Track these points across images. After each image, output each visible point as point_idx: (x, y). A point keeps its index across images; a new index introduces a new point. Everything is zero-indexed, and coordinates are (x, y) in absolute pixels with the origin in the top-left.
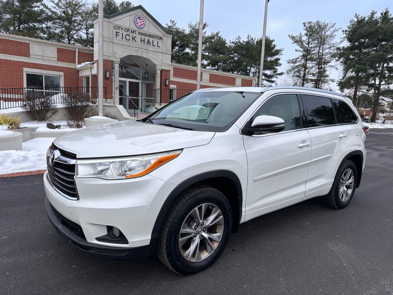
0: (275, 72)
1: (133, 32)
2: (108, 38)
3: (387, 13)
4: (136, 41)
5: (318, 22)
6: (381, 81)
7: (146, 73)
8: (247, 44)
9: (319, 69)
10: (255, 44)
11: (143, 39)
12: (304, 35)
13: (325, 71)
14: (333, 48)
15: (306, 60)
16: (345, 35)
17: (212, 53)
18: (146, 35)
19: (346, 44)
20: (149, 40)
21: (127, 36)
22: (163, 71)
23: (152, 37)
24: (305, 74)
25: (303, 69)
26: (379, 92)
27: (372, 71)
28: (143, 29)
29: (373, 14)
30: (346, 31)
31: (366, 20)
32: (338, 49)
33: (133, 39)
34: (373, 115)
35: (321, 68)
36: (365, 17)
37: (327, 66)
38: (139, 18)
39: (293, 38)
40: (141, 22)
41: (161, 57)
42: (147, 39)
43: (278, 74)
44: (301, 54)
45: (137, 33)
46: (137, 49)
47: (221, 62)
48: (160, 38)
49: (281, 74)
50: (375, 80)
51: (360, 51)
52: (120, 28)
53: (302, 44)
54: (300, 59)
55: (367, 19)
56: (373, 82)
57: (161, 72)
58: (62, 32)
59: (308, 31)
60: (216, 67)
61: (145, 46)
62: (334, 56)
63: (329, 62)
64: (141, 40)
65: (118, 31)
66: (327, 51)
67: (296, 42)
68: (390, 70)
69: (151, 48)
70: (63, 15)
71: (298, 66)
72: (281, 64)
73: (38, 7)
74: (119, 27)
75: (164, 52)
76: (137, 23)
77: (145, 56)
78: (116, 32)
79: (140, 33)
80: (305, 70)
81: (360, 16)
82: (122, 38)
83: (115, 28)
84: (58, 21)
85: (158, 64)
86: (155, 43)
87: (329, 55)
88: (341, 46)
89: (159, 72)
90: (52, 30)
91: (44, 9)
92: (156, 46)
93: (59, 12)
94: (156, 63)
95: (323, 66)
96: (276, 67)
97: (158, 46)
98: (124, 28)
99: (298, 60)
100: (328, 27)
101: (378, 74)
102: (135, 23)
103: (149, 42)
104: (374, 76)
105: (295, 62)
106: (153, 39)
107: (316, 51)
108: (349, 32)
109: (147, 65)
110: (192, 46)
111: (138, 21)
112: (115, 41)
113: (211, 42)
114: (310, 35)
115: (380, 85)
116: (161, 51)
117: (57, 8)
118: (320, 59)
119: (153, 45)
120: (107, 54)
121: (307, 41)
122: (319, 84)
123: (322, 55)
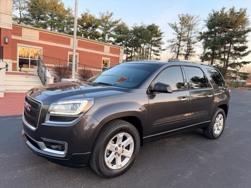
0: (160, 48)
3: (234, 8)
5: (187, 15)
6: (228, 57)
8: (141, 28)
9: (188, 47)
10: (146, 28)
12: (179, 23)
13: (192, 48)
14: (197, 33)
15: (180, 41)
16: (205, 24)
17: (118, 33)
24: (179, 50)
26: (227, 64)
27: (223, 50)
29: (223, 9)
30: (206, 21)
32: (201, 33)
35: (190, 46)
36: (218, 12)
37: (195, 45)
43: (163, 50)
44: (176, 36)
47: (124, 40)
50: (225, 56)
51: (216, 35)
53: (177, 29)
55: (220, 13)
59: (181, 20)
62: (198, 38)
63: (196, 42)
66: (194, 35)
67: (173, 28)
71: (174, 45)
72: (164, 43)
80: (179, 48)
81: (216, 11)
87: (195, 38)
88: (203, 31)
96: (160, 45)
99: (174, 40)
100: (194, 18)
101: (227, 52)
104: (224, 52)
105: (173, 42)
107: (186, 35)
108: (209, 21)
114: (183, 24)
115: (228, 59)
118: (189, 40)
121: (181, 27)
122: (188, 58)
123: (191, 37)
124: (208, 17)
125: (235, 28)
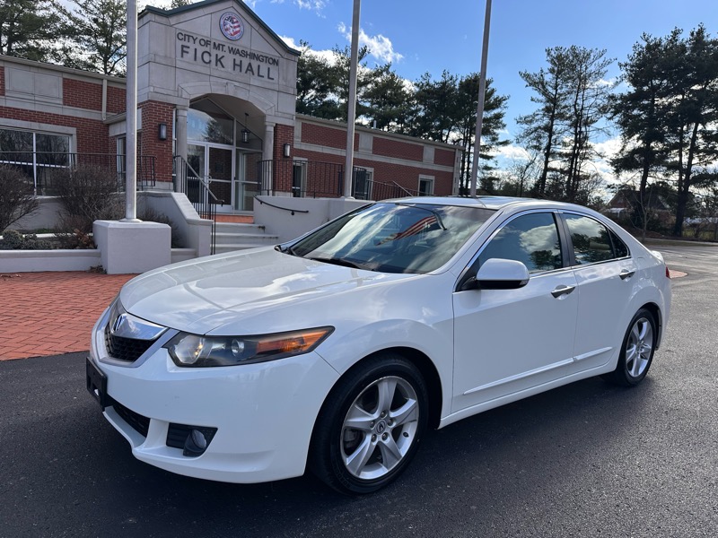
0: (494, 139)
1: (217, 47)
2: (166, 57)
3: (701, 32)
4: (223, 67)
5: (573, 49)
6: (691, 158)
7: (246, 131)
8: (441, 88)
9: (576, 134)
10: (457, 87)
11: (238, 62)
12: (547, 71)
13: (586, 138)
14: (600, 97)
15: (552, 119)
16: (624, 72)
17: (378, 103)
18: (244, 54)
19: (627, 88)
20: (250, 65)
21: (206, 56)
22: (279, 128)
23: (258, 58)
24: (550, 144)
25: (547, 134)
26: (687, 177)
27: (673, 140)
28: (237, 43)
29: (675, 33)
30: (626, 65)
31: (663, 44)
32: (612, 97)
33: (218, 60)
34: (677, 220)
35: (581, 132)
36: (661, 40)
37: (591, 129)
38: (231, 19)
39: (527, 76)
40: (235, 27)
41: (275, 99)
42: (246, 61)
43: (501, 143)
44: (542, 106)
45: (226, 48)
46: (225, 81)
47: (394, 121)
48: (274, 61)
49: (505, 143)
50: (681, 156)
51: (653, 101)
52: (191, 39)
53: (544, 87)
54: (540, 116)
55: (664, 42)
56: (677, 159)
57: (275, 128)
58: (93, 59)
59: (555, 64)
60: (386, 129)
61: (244, 77)
62: (603, 110)
63: (593, 122)
64: (235, 65)
65: (186, 43)
66: (590, 101)
67: (533, 84)
68: (708, 137)
69: (255, 81)
70: (95, 26)
71: (536, 130)
72: (504, 126)
73: (46, 9)
74: (189, 36)
75: (281, 89)
76: (227, 30)
77: (241, 95)
78: (183, 46)
79: (231, 50)
80: (550, 137)
81: (652, 38)
82: (195, 59)
83: (181, 37)
84: (86, 37)
85: (269, 112)
86: (264, 72)
87: (596, 109)
88: (617, 92)
89: (271, 129)
90: (73, 54)
91: (59, 14)
92: (266, 78)
93: (87, 20)
94: (264, 111)
95: (583, 129)
96: (495, 131)
97: (269, 78)
98: (200, 38)
100: (592, 57)
101: (686, 144)
102: (223, 30)
103: (250, 68)
104: (680, 146)
105: (531, 122)
106: (259, 63)
107: (570, 102)
108: (632, 66)
109: (247, 115)
110: (340, 89)
111: (228, 26)
112: (179, 64)
113: (377, 84)
114: (559, 72)
115: (690, 164)
116: (276, 87)
117: (84, 12)
118: (578, 115)
119: (259, 75)
120: (162, 91)
121: (554, 82)
122: (577, 163)
123: (582, 109)
124: (631, 53)
125: (707, 84)
